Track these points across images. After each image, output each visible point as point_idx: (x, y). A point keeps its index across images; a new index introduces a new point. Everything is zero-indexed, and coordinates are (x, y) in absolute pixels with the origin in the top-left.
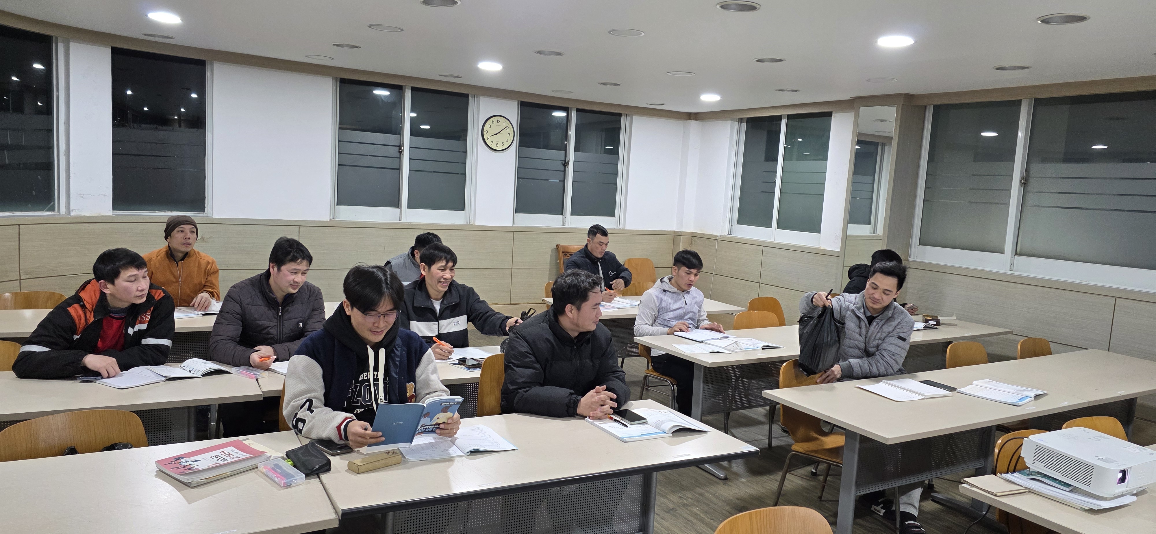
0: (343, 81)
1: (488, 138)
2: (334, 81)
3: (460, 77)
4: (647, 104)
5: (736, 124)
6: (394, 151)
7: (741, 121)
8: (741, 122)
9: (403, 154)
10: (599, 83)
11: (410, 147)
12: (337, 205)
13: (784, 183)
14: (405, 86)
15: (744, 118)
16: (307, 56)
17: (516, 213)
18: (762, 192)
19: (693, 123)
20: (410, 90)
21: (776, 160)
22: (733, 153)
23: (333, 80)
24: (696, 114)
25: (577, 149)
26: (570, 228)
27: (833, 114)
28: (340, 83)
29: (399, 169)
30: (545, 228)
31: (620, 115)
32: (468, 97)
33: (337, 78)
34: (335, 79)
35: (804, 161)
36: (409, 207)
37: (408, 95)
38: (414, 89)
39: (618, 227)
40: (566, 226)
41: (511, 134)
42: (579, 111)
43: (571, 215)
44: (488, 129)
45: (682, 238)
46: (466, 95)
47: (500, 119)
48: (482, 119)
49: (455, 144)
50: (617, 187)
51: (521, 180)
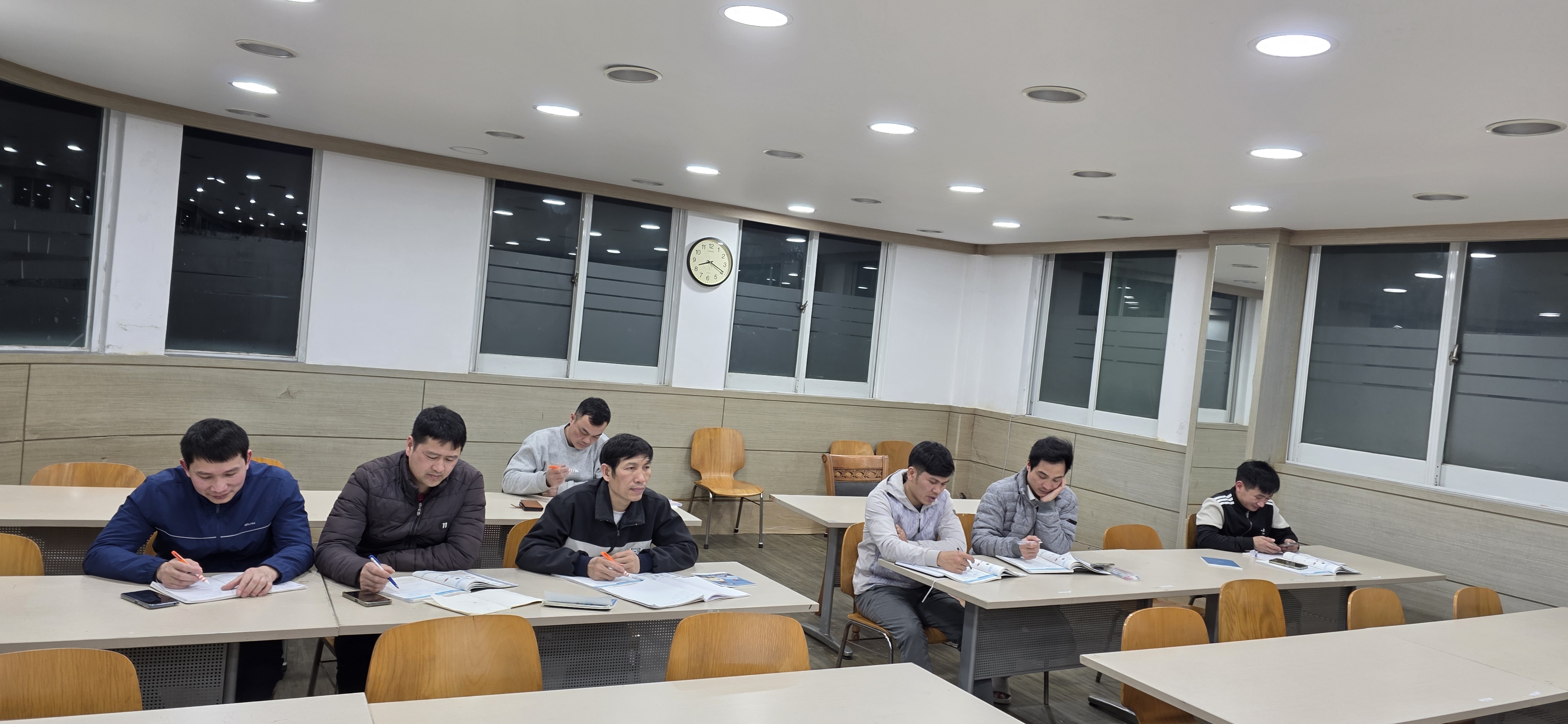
0: (500, 184)
1: (696, 268)
2: (488, 183)
3: (660, 185)
4: (917, 230)
5: (1040, 262)
6: (564, 281)
7: (1047, 257)
8: (1048, 260)
9: (576, 286)
10: (852, 200)
11: (587, 277)
12: (481, 352)
13: (1106, 345)
14: (585, 194)
15: (1052, 254)
16: (451, 148)
17: (729, 372)
18: (1075, 357)
19: (979, 258)
20: (592, 200)
21: (1097, 315)
22: (1036, 303)
23: (486, 182)
24: (984, 246)
25: (816, 288)
26: (804, 397)
27: (1178, 254)
28: (496, 186)
29: (569, 306)
30: (768, 395)
31: (878, 244)
32: (671, 212)
33: (492, 179)
34: (489, 180)
35: (1135, 316)
36: (581, 358)
37: (588, 207)
38: (597, 198)
39: (869, 397)
40: (799, 393)
41: (727, 264)
42: (822, 236)
43: (806, 378)
44: (697, 256)
45: (960, 416)
46: (669, 210)
47: (713, 243)
48: (689, 242)
49: (651, 275)
50: (871, 342)
51: (738, 326)
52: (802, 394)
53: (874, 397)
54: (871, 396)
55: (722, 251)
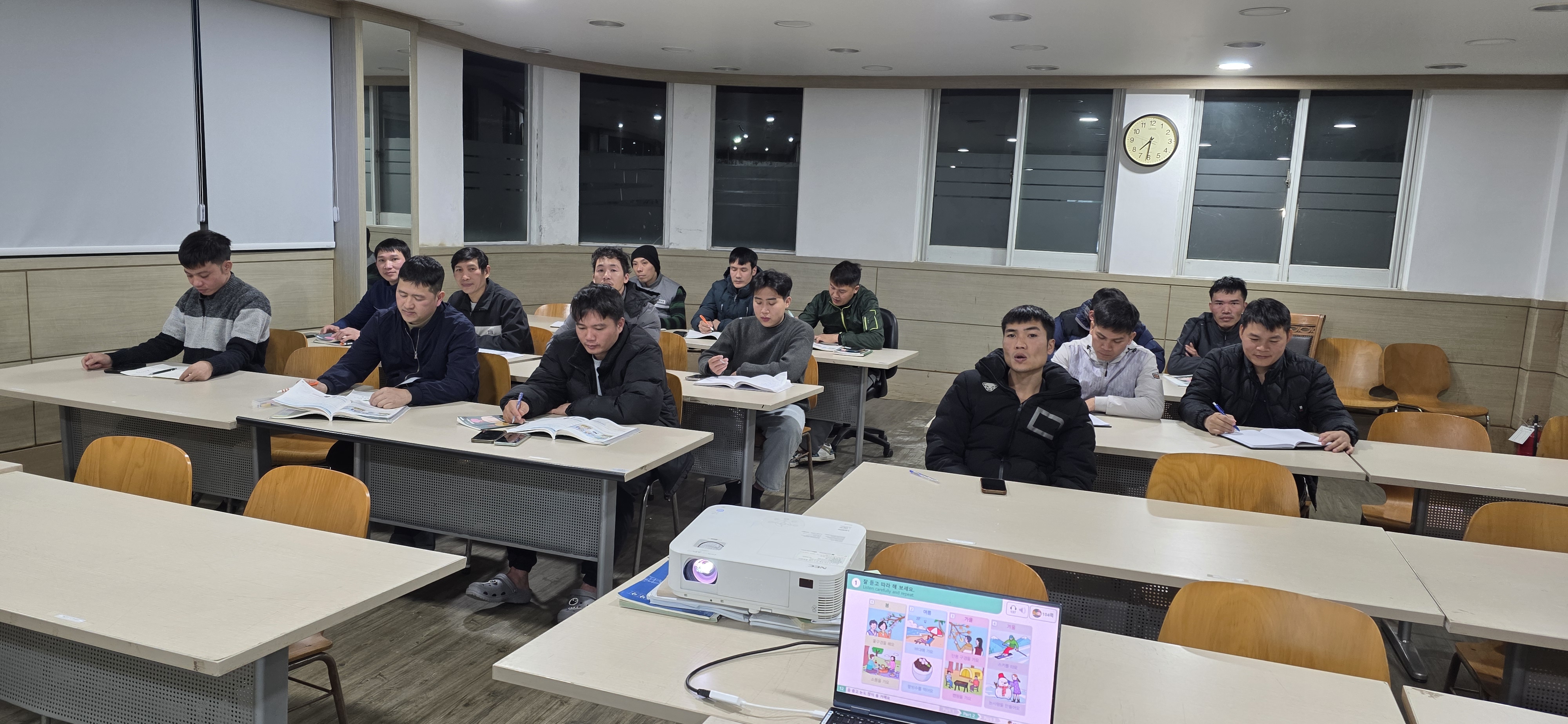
0: (945, 93)
1: (1134, 149)
2: (934, 94)
11: (1024, 169)
12: (930, 243)
14: (1022, 89)
17: (1187, 258)
20: (1029, 94)
23: (929, 92)
25: (1305, 158)
26: (1286, 285)
28: (942, 95)
29: (1009, 198)
31: (1408, 94)
32: (1112, 94)
33: (938, 90)
34: (935, 91)
36: (1018, 247)
37: (1024, 101)
38: (1033, 93)
39: (1392, 287)
40: (1280, 282)
41: (1173, 140)
42: (1315, 95)
43: (1291, 263)
44: (1134, 135)
45: (1537, 313)
46: (1110, 92)
47: (1155, 119)
48: (1125, 124)
49: (1091, 161)
50: (1395, 218)
51: (1199, 208)
52: (1285, 282)
53: (1399, 286)
54: (1395, 285)
55: (1167, 127)
